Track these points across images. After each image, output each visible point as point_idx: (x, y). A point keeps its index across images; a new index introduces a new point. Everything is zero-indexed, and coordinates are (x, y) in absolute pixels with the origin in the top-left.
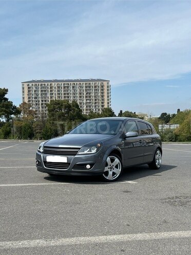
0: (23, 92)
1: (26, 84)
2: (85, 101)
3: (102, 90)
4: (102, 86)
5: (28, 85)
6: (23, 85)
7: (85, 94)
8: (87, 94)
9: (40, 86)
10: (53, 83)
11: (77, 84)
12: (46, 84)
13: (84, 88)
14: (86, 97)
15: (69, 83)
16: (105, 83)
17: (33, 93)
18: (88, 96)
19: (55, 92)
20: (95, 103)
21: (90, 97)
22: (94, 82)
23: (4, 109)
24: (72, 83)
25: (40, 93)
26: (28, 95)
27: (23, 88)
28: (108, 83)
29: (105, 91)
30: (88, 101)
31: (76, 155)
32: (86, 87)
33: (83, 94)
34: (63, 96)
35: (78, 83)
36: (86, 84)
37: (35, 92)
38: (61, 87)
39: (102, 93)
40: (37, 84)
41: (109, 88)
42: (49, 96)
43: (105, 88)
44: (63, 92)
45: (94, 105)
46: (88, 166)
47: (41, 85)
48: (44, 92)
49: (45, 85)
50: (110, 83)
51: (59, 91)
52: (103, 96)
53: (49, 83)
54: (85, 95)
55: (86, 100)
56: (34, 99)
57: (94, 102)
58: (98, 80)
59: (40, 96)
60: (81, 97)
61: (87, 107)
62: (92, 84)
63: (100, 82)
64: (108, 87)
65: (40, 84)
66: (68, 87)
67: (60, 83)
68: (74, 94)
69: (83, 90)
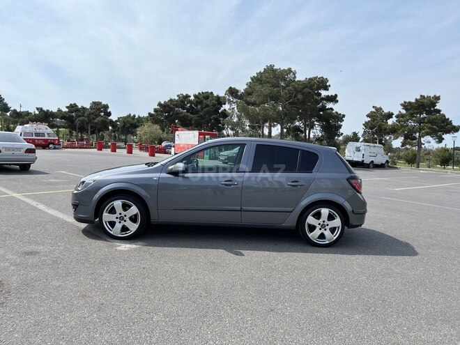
23: (430, 125)
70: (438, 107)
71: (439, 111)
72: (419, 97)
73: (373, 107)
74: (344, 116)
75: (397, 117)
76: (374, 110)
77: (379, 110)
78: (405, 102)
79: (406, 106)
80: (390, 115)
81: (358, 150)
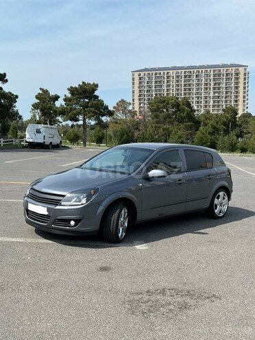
0: (133, 83)
1: (136, 74)
2: (211, 95)
3: (237, 79)
4: (237, 74)
5: (140, 75)
6: (133, 75)
7: (212, 84)
8: (215, 84)
9: (154, 76)
10: (171, 72)
11: (202, 71)
12: (162, 72)
13: (212, 77)
14: (214, 88)
15: (192, 70)
16: (241, 70)
17: (146, 85)
18: (217, 88)
19: (173, 83)
20: (226, 97)
21: (219, 88)
22: (225, 69)
23: (93, 109)
24: (195, 70)
25: (153, 84)
26: (139, 87)
27: (133, 79)
28: (245, 69)
29: (241, 80)
30: (217, 95)
31: (57, 205)
32: (214, 75)
33: (210, 84)
34: (183, 88)
35: (204, 70)
36: (214, 71)
37: (148, 83)
38: (181, 77)
39: (237, 83)
40: (151, 72)
41: (247, 76)
42: (165, 88)
43: (241, 76)
44: (183, 83)
45: (224, 99)
46: (72, 223)
47: (156, 74)
48: (159, 84)
49: (160, 74)
50: (248, 70)
51: (177, 81)
52: (237, 88)
53: (166, 72)
54: (212, 87)
55: (214, 93)
56: (146, 93)
57: (224, 95)
58: (232, 66)
59: (153, 89)
60: (206, 89)
61: (214, 102)
62: (223, 71)
63: (234, 68)
64: (245, 74)
65: (154, 72)
66: (190, 76)
67: (180, 71)
68: (198, 85)
69: (210, 80)
70: (96, 93)
71: (97, 97)
72: (81, 84)
73: (41, 89)
74: (17, 97)
75: (65, 100)
76: (41, 92)
77: (45, 92)
78: (72, 87)
79: (72, 90)
80: (56, 98)
81: (38, 131)
